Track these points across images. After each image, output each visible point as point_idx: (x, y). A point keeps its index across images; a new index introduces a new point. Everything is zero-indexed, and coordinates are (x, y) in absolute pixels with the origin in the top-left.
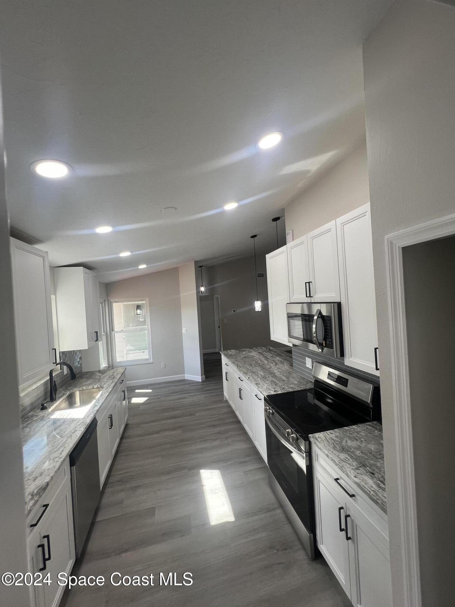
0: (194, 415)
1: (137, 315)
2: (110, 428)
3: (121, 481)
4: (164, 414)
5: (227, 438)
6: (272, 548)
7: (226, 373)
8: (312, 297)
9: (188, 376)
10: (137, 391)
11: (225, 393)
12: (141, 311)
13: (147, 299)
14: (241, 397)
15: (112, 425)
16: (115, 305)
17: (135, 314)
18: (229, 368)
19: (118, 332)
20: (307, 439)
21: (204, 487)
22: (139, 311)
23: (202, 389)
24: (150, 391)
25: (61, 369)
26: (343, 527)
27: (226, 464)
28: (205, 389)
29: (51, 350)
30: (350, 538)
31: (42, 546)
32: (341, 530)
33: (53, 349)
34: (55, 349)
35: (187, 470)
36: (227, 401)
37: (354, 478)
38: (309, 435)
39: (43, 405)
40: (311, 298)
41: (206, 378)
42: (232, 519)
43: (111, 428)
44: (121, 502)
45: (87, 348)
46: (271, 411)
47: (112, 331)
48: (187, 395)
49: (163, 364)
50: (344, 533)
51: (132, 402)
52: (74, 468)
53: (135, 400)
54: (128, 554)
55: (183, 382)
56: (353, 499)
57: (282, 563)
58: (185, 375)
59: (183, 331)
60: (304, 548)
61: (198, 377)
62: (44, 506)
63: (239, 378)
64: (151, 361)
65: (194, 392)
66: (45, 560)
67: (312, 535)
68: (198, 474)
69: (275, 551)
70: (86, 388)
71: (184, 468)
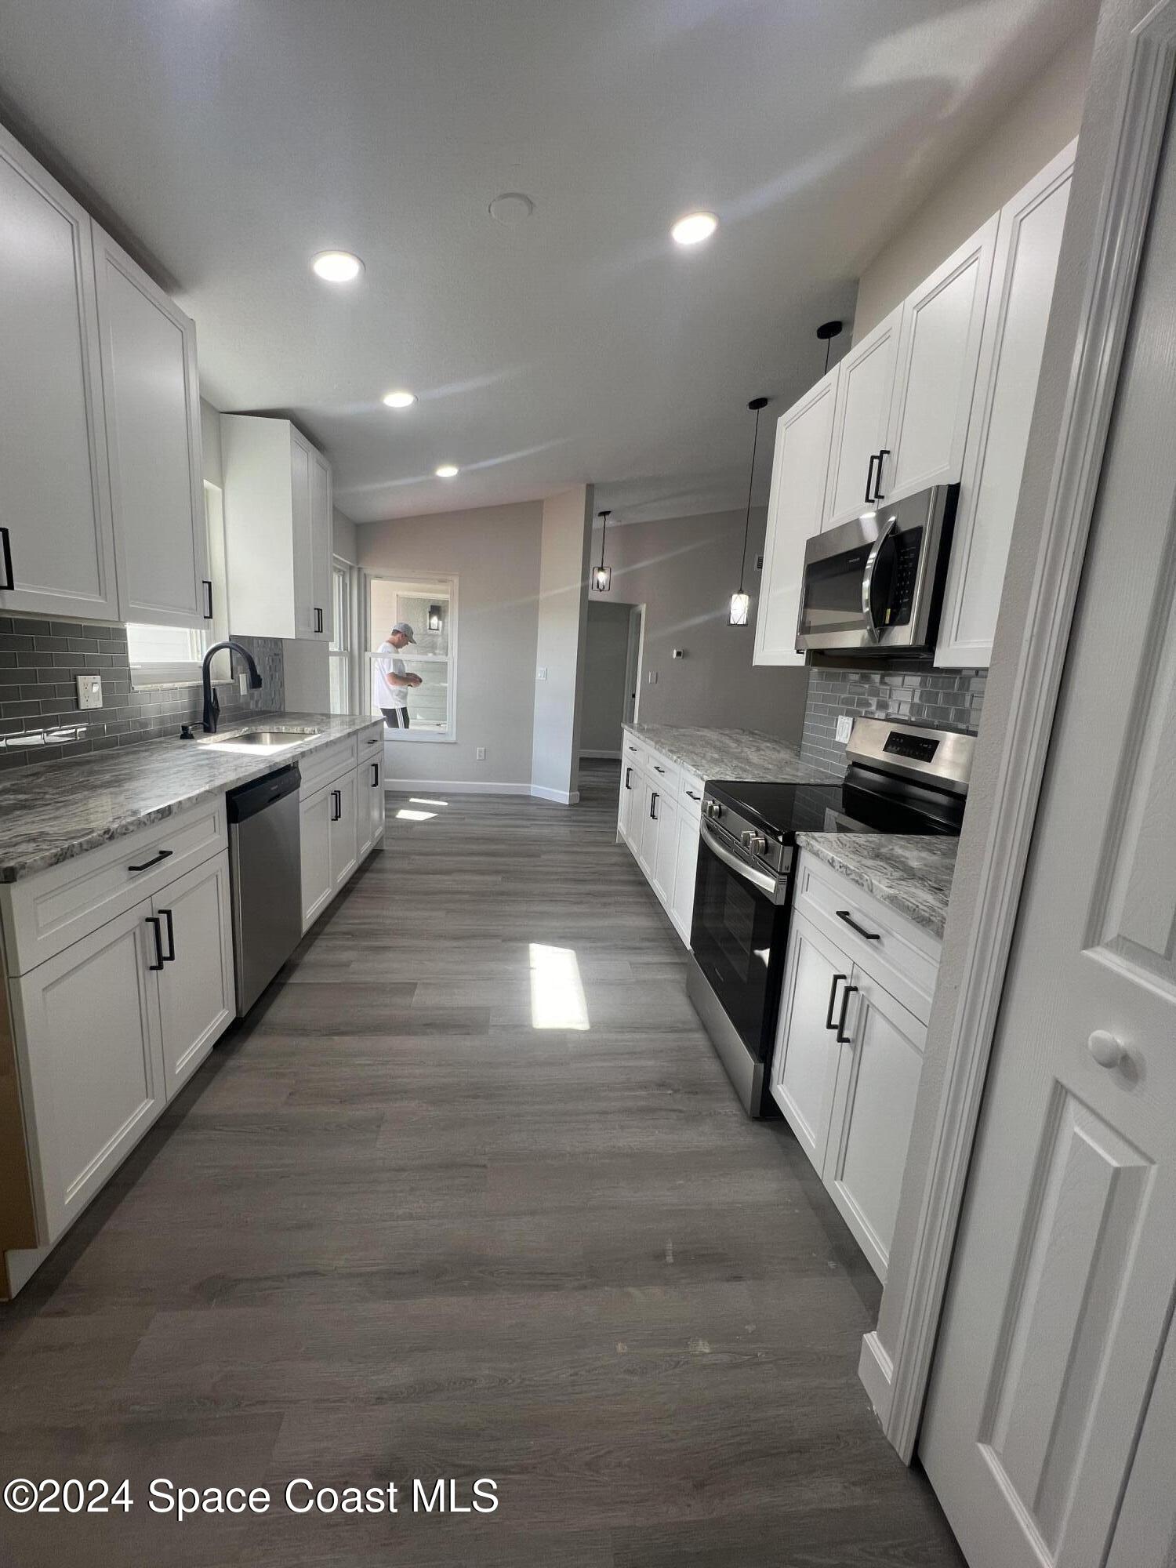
0: (540, 857)
1: (430, 629)
2: (333, 820)
3: (351, 934)
4: (467, 846)
5: (605, 905)
6: (662, 1085)
7: (629, 769)
8: (882, 497)
9: (537, 790)
10: (412, 800)
11: (621, 826)
12: (441, 623)
13: (456, 580)
14: (653, 816)
15: (337, 817)
16: (375, 585)
17: (426, 627)
18: (638, 755)
19: (377, 655)
20: (790, 841)
21: (532, 971)
22: (435, 620)
23: (566, 817)
24: (446, 804)
25: (232, 678)
26: (836, 1021)
27: (593, 945)
28: (574, 818)
29: (199, 583)
30: (847, 1040)
31: (156, 921)
32: (830, 1026)
33: (204, 582)
34: (210, 583)
35: (499, 941)
36: (623, 845)
37: (886, 889)
38: (797, 833)
39: (185, 728)
40: (881, 500)
41: (582, 799)
42: (585, 1026)
43: (337, 820)
44: (347, 964)
45: (294, 638)
46: (716, 808)
47: (366, 650)
48: (529, 823)
49: (480, 752)
50: (836, 1031)
51: (398, 816)
52: (235, 827)
53: (404, 814)
54: (346, 1038)
55: (526, 799)
56: (872, 944)
57: (681, 1111)
58: (532, 785)
59: (539, 675)
60: (739, 1099)
61: (562, 795)
62: (161, 852)
63: (657, 768)
64: (453, 739)
65: (548, 820)
66: (161, 959)
67: (762, 1066)
68: (527, 949)
69: (670, 1092)
70: (286, 728)
71: (496, 936)
